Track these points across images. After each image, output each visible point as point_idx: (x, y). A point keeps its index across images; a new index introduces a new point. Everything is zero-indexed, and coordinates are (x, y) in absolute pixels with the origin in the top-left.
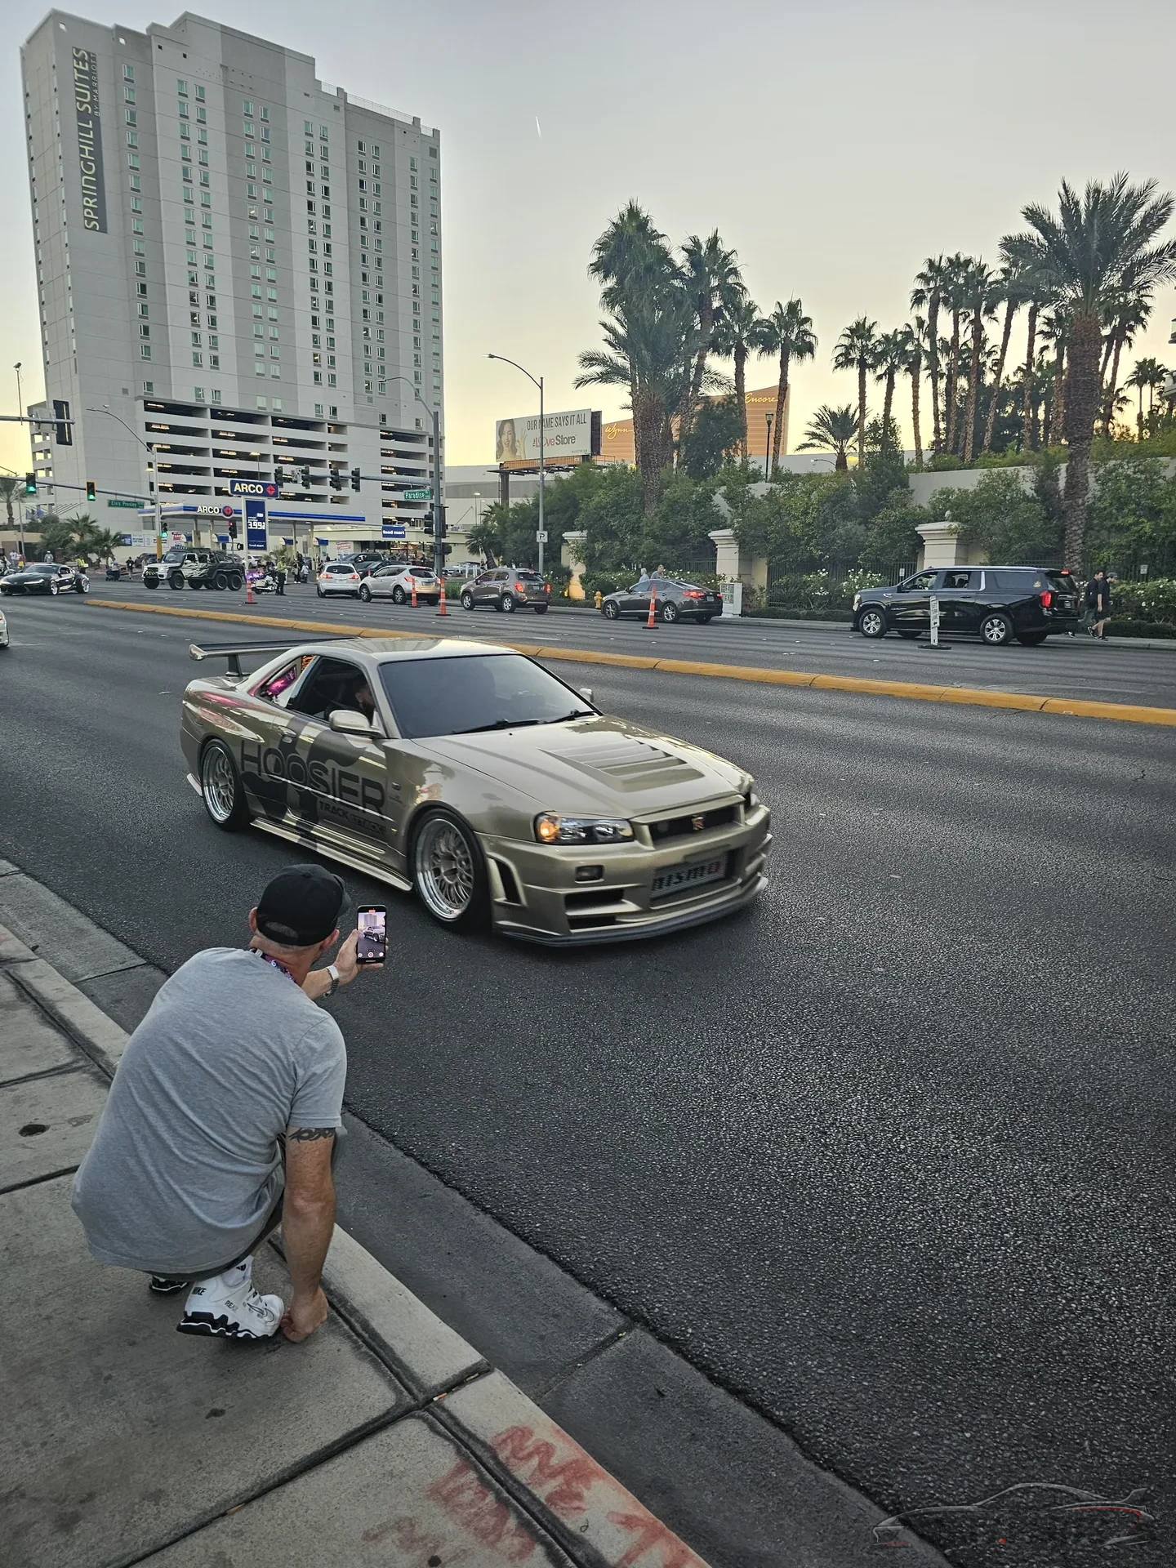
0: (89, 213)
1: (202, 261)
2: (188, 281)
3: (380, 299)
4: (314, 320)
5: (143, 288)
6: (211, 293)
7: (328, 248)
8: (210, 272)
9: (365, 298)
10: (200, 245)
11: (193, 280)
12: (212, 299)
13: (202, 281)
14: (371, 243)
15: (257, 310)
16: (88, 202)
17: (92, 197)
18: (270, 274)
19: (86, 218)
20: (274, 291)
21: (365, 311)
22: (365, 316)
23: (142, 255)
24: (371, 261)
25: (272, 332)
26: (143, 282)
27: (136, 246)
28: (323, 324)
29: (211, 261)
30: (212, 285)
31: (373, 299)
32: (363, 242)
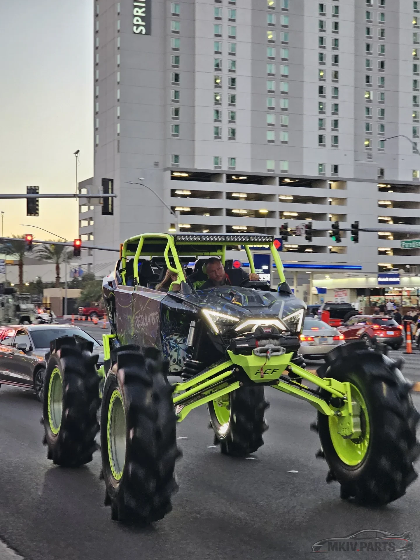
0: (137, 21)
1: (226, 49)
2: (213, 67)
3: (382, 64)
4: (321, 90)
5: (177, 77)
6: (233, 75)
7: (336, 25)
8: (233, 58)
9: (368, 65)
10: (225, 36)
11: (217, 65)
12: (233, 80)
13: (226, 66)
14: (376, 17)
15: (271, 85)
16: (137, 12)
17: (141, 7)
18: (284, 54)
19: (135, 25)
20: (286, 68)
21: (368, 77)
22: (368, 82)
23: (177, 50)
24: (375, 33)
25: (284, 103)
26: (177, 72)
27: (173, 43)
28: (329, 92)
29: (234, 48)
30: (233, 69)
31: (375, 65)
32: (368, 17)
